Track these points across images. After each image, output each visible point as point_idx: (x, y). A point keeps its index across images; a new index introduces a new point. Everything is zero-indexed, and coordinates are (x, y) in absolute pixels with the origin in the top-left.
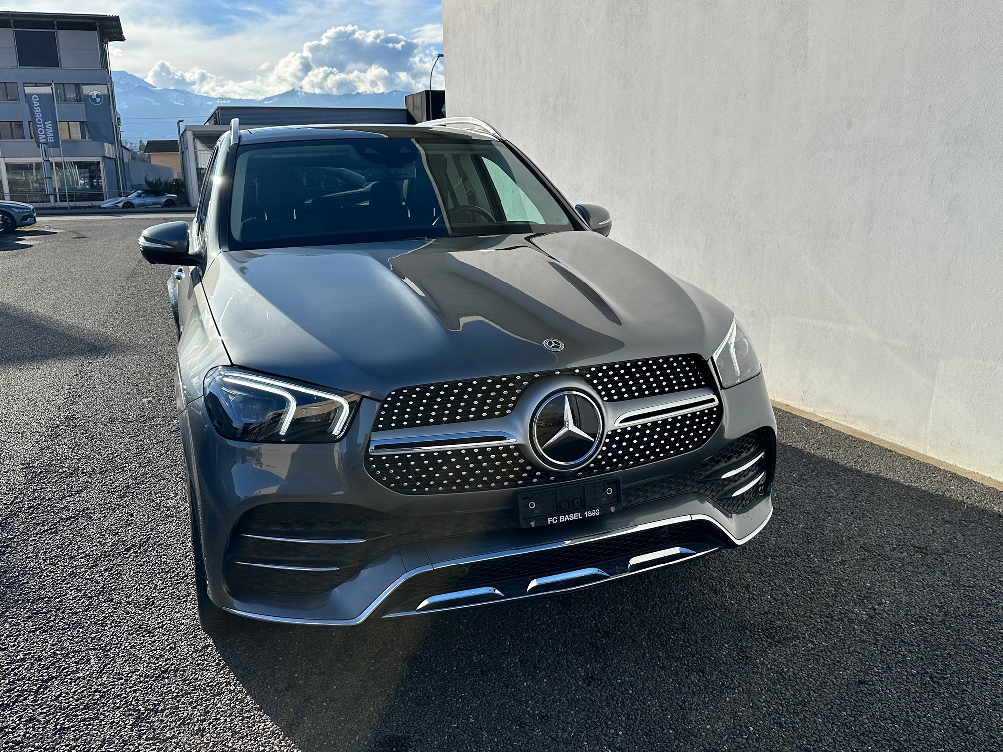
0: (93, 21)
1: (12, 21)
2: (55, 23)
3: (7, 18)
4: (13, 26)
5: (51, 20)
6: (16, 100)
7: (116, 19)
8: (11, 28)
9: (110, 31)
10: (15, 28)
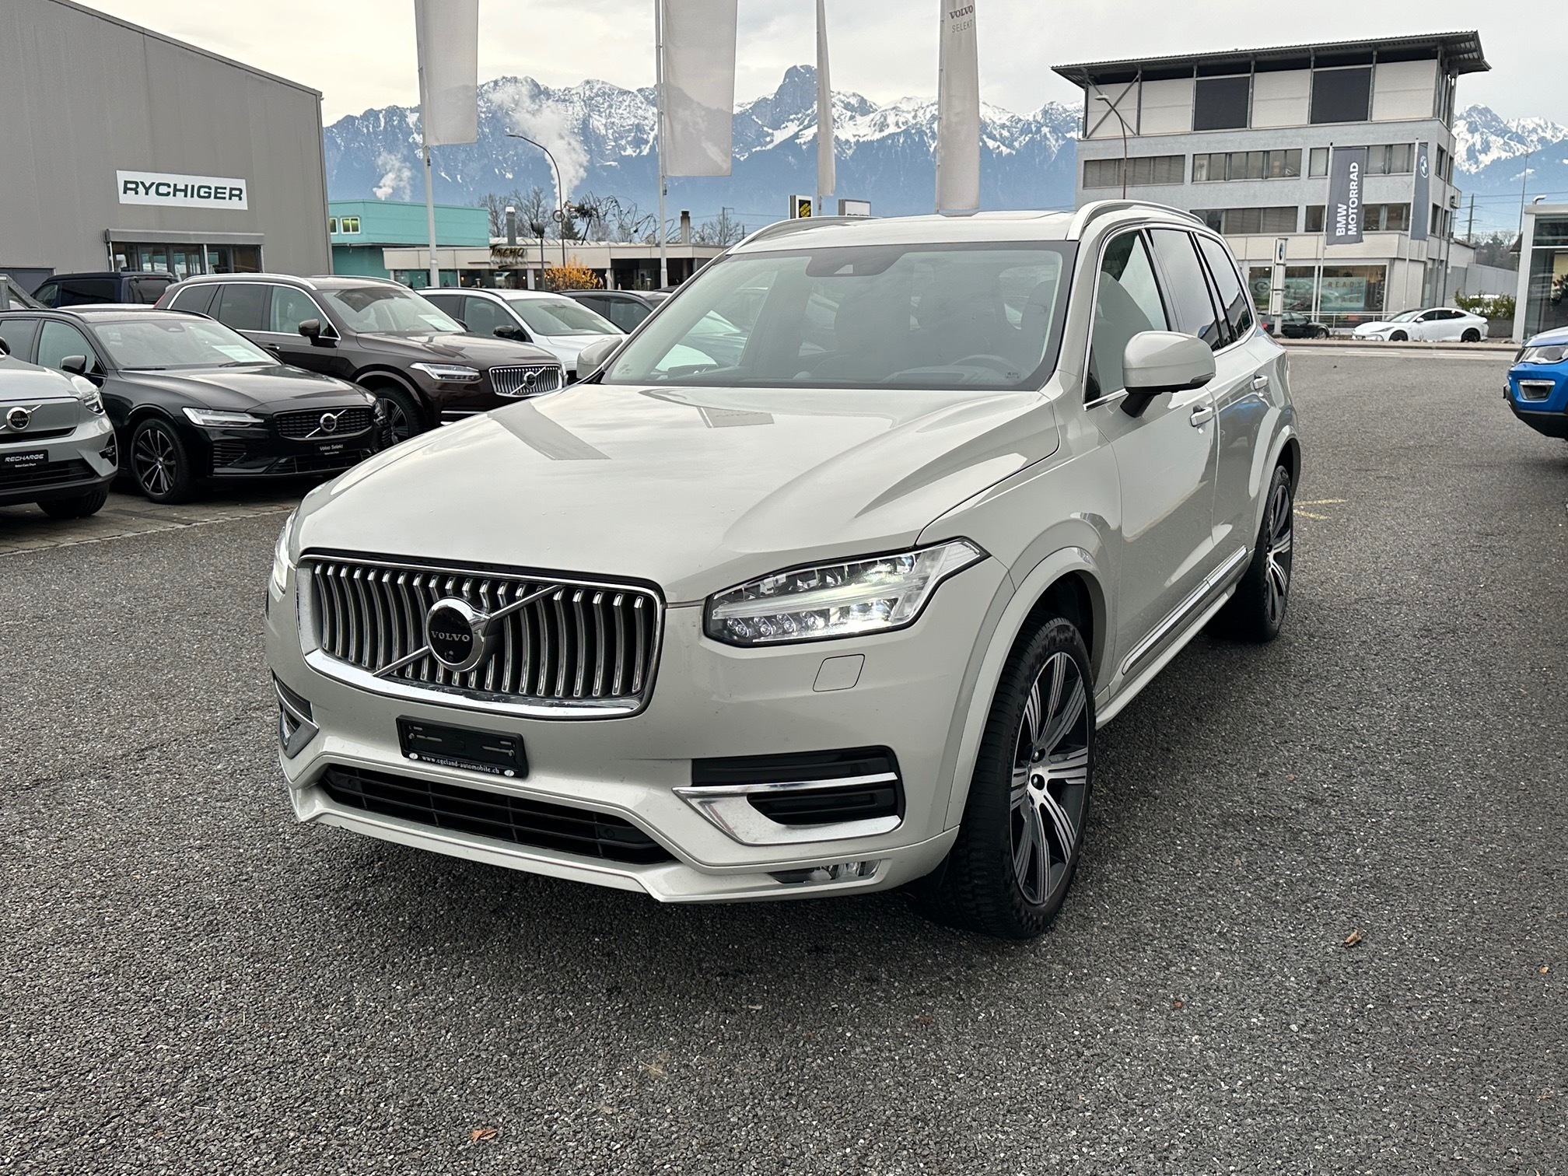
0: (1432, 44)
1: (1313, 59)
2: (1375, 53)
3: (1306, 55)
4: (1312, 66)
5: (1370, 49)
6: (1295, 175)
7: (1474, 37)
8: (1309, 68)
9: (1461, 56)
10: (1315, 67)
